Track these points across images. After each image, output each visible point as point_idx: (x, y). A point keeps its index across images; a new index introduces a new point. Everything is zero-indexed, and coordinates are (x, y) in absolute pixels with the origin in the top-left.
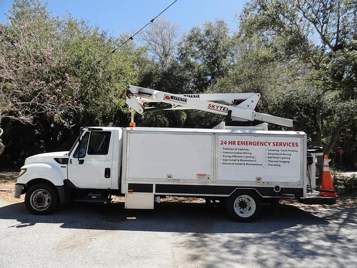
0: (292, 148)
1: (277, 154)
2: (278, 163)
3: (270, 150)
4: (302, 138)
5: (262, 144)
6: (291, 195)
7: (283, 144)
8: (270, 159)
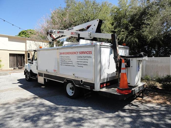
0: (88, 55)
1: (81, 59)
2: (82, 65)
3: (78, 57)
4: (94, 48)
5: (75, 53)
6: (88, 87)
7: (84, 53)
8: (78, 63)
